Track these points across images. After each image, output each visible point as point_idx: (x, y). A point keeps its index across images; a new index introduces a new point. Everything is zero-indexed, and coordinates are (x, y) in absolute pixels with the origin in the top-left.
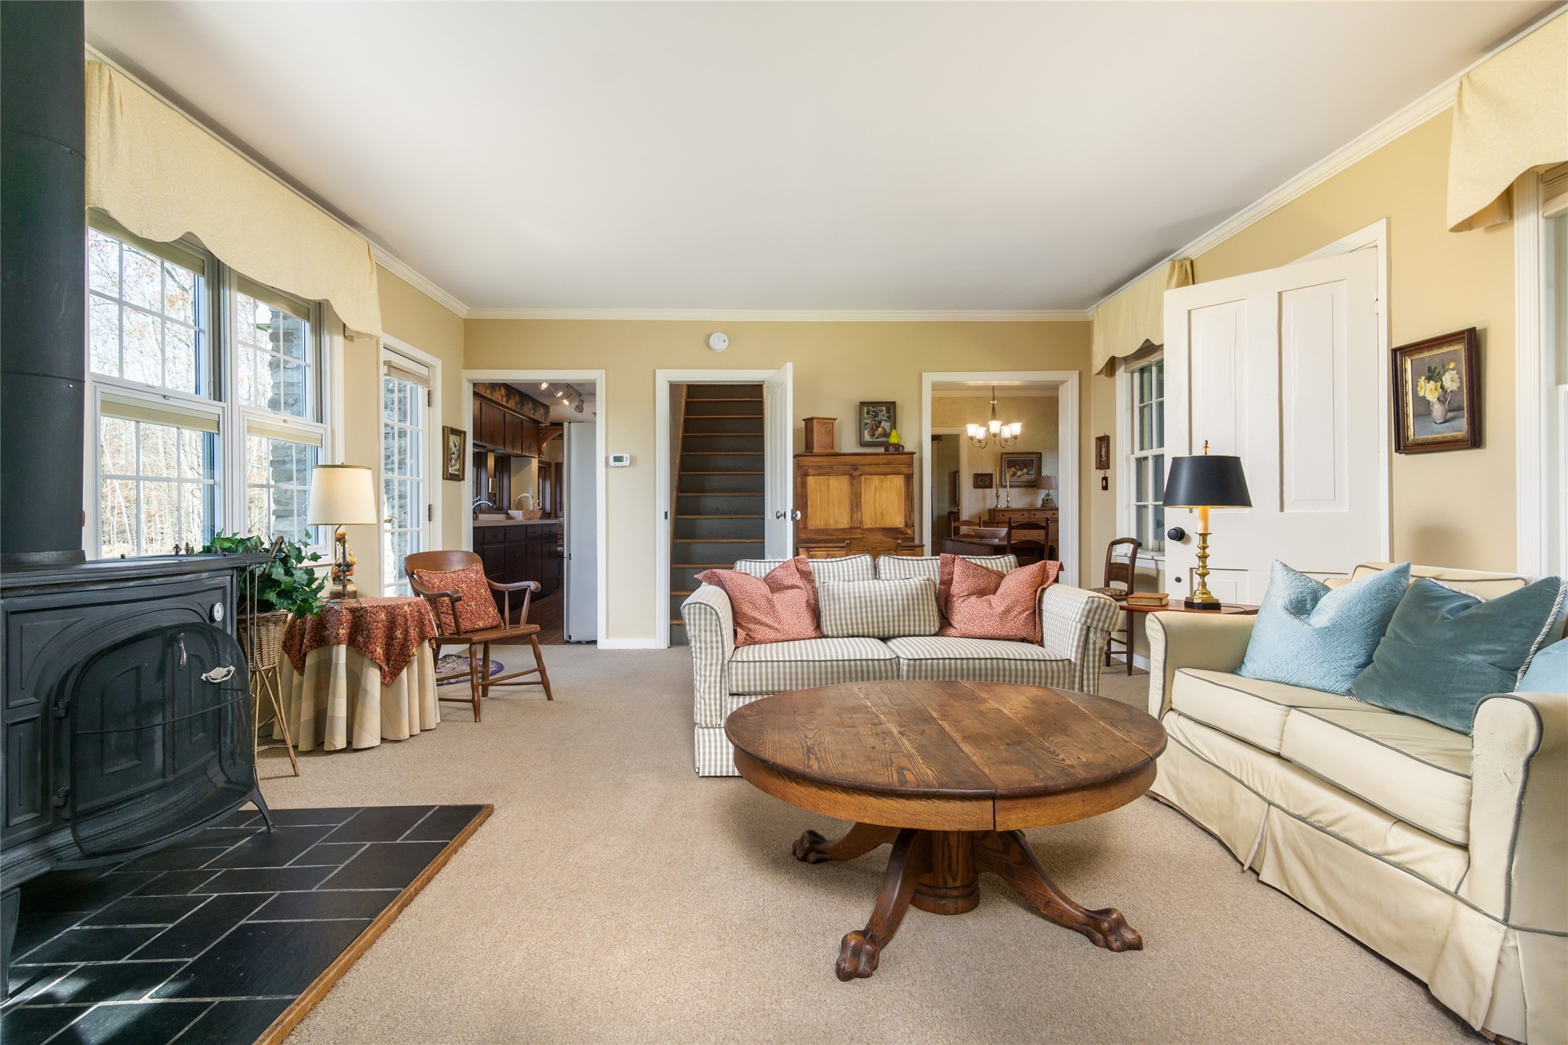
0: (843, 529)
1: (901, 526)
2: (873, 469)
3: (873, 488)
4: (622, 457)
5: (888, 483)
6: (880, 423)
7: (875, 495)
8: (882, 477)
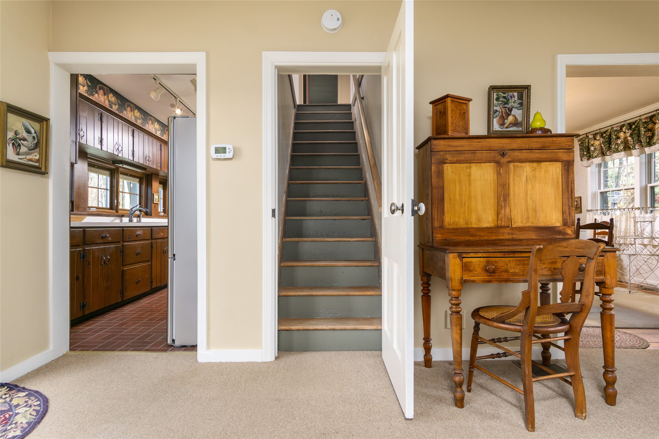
0: (487, 228)
1: (558, 224)
2: (524, 155)
3: (524, 178)
4: (225, 149)
5: (543, 172)
6: (510, 110)
7: (526, 185)
8: (535, 164)
